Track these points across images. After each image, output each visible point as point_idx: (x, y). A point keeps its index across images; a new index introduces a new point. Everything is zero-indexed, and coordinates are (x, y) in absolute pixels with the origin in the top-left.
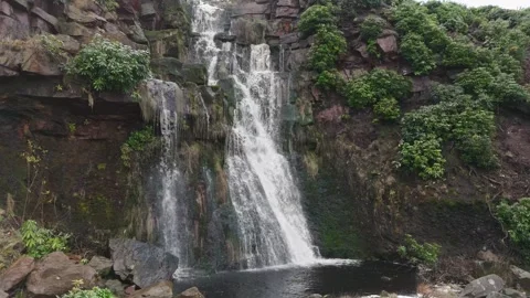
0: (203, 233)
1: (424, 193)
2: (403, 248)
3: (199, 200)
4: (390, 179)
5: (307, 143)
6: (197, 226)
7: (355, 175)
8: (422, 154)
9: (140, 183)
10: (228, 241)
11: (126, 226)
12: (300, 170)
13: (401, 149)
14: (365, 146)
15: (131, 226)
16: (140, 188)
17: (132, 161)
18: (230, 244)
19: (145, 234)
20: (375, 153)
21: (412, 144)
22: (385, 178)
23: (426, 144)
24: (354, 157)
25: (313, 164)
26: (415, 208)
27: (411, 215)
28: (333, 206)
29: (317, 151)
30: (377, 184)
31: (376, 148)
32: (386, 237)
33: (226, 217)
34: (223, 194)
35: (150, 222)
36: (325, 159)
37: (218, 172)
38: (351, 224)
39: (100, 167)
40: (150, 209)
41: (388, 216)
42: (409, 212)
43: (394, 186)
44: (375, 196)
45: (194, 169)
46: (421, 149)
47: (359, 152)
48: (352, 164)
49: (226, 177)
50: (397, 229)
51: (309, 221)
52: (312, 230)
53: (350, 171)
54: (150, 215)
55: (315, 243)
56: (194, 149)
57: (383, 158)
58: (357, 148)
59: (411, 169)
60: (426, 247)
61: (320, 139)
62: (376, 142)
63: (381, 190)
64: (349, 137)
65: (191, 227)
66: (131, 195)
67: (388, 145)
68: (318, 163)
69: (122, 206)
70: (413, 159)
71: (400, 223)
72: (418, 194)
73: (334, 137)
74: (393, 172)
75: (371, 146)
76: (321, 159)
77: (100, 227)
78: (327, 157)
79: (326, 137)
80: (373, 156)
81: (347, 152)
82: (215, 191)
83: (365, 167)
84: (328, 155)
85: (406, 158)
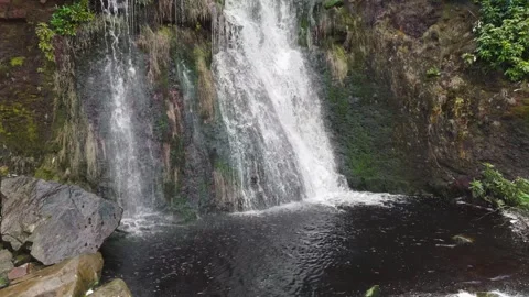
0: (178, 162)
1: (512, 101)
2: (478, 184)
3: (171, 114)
4: (456, 82)
5: (333, 32)
6: (168, 152)
7: (401, 77)
8: (515, 40)
9: (71, 87)
10: (215, 173)
11: (56, 152)
12: (322, 72)
13: (478, 34)
14: (418, 34)
15: (62, 152)
16: (72, 95)
17: (58, 52)
18: (218, 176)
19: (84, 165)
20: (433, 44)
21: (498, 24)
22: (448, 79)
23: (523, 24)
24: (401, 51)
25: (340, 63)
26: (496, 123)
27: (487, 133)
28: (368, 120)
29: (346, 44)
30: (436, 88)
31: (434, 37)
32: (443, 164)
33: (213, 138)
34: (208, 104)
35: (91, 146)
36: (358, 56)
37: (201, 73)
38: (393, 145)
39: (14, 62)
40: (90, 126)
41: (450, 135)
42: (485, 129)
43: (462, 91)
44: (431, 106)
45: (162, 67)
46: (515, 31)
47: (409, 45)
48: (398, 61)
49: (214, 80)
50: (463, 154)
51: (333, 141)
52: (337, 153)
53: (394, 72)
54: (90, 136)
55: (340, 171)
56: (162, 38)
57: (444, 50)
58: (406, 38)
59: (493, 64)
60: (519, 185)
61: (351, 26)
62: (435, 28)
63: (442, 98)
64: (394, 23)
65: (160, 153)
66: (61, 106)
67: (453, 31)
68: (348, 61)
69: (49, 122)
70: (499, 48)
71: (468, 144)
72: (501, 102)
73: (372, 24)
74: (460, 70)
75: (426, 34)
76: (352, 55)
77: (20, 153)
78: (361, 52)
79: (360, 25)
80: (429, 49)
81: (390, 44)
82: (197, 101)
83: (416, 66)
84: (363, 49)
85: (485, 48)
